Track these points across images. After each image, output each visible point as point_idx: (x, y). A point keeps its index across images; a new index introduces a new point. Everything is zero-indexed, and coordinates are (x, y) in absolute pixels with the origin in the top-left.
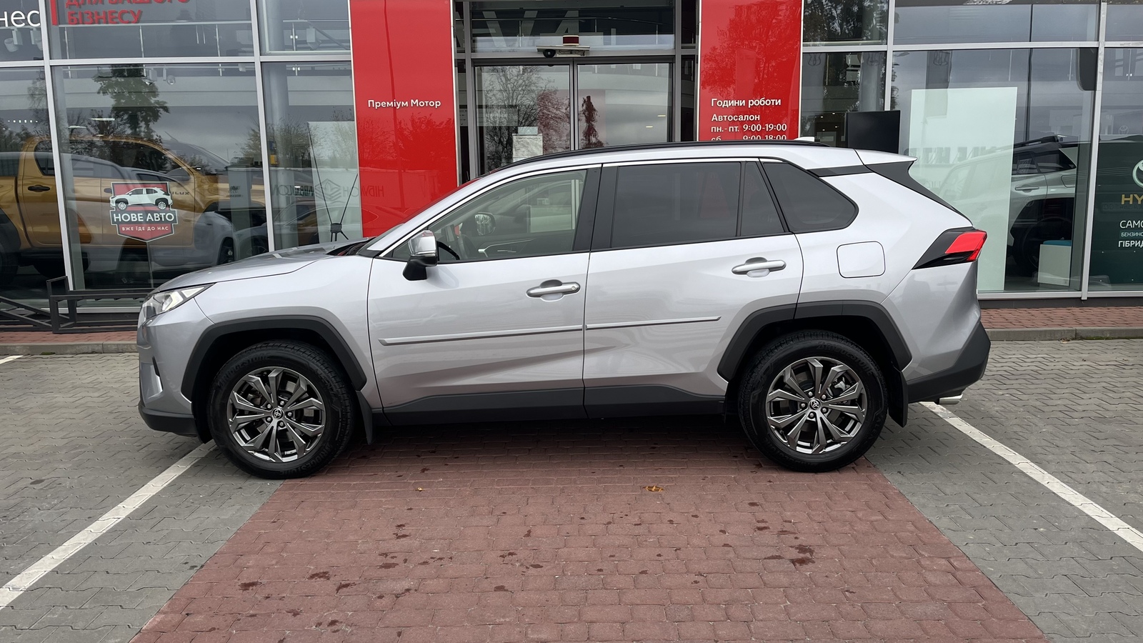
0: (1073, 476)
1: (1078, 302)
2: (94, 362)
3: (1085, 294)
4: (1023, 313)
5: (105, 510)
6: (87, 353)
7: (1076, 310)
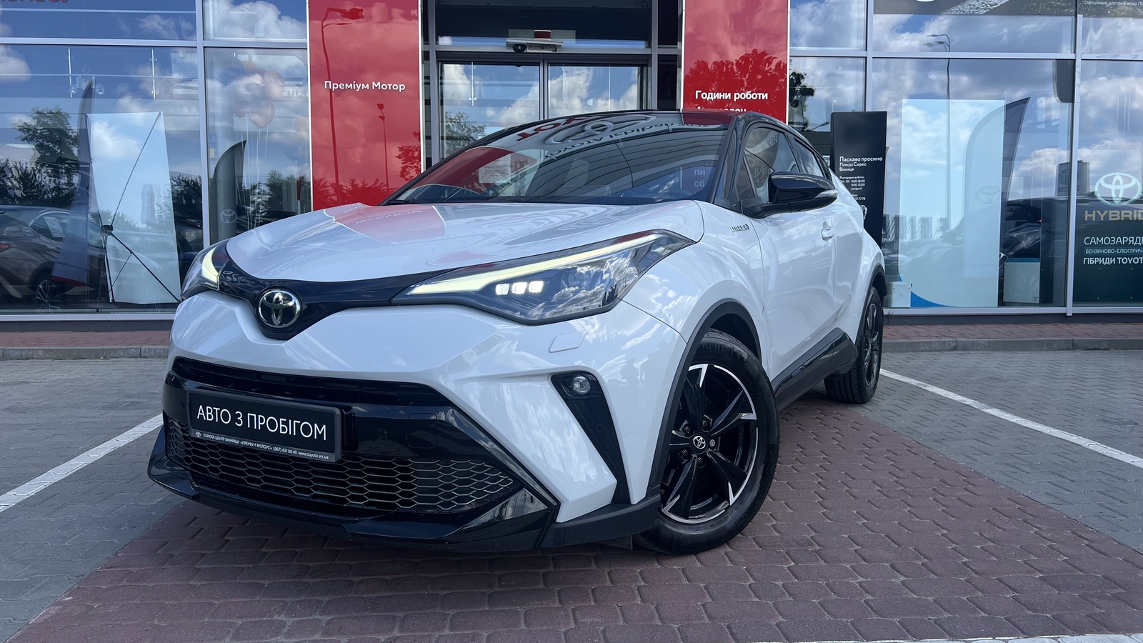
1: (1063, 318)
3: (1070, 309)
4: (1009, 328)
7: (1062, 326)
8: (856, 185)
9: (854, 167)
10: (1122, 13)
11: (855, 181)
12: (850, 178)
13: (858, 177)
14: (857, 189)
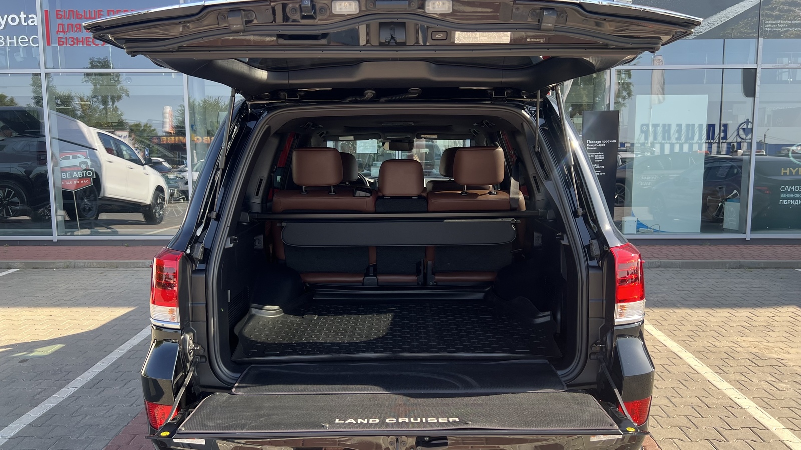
0: (724, 369)
1: (743, 242)
2: (67, 275)
3: (749, 236)
4: (705, 250)
5: (67, 382)
6: (64, 268)
7: (742, 247)
8: (598, 158)
9: (596, 147)
10: (792, 36)
11: (597, 156)
12: (594, 154)
13: (600, 153)
14: (598, 161)
